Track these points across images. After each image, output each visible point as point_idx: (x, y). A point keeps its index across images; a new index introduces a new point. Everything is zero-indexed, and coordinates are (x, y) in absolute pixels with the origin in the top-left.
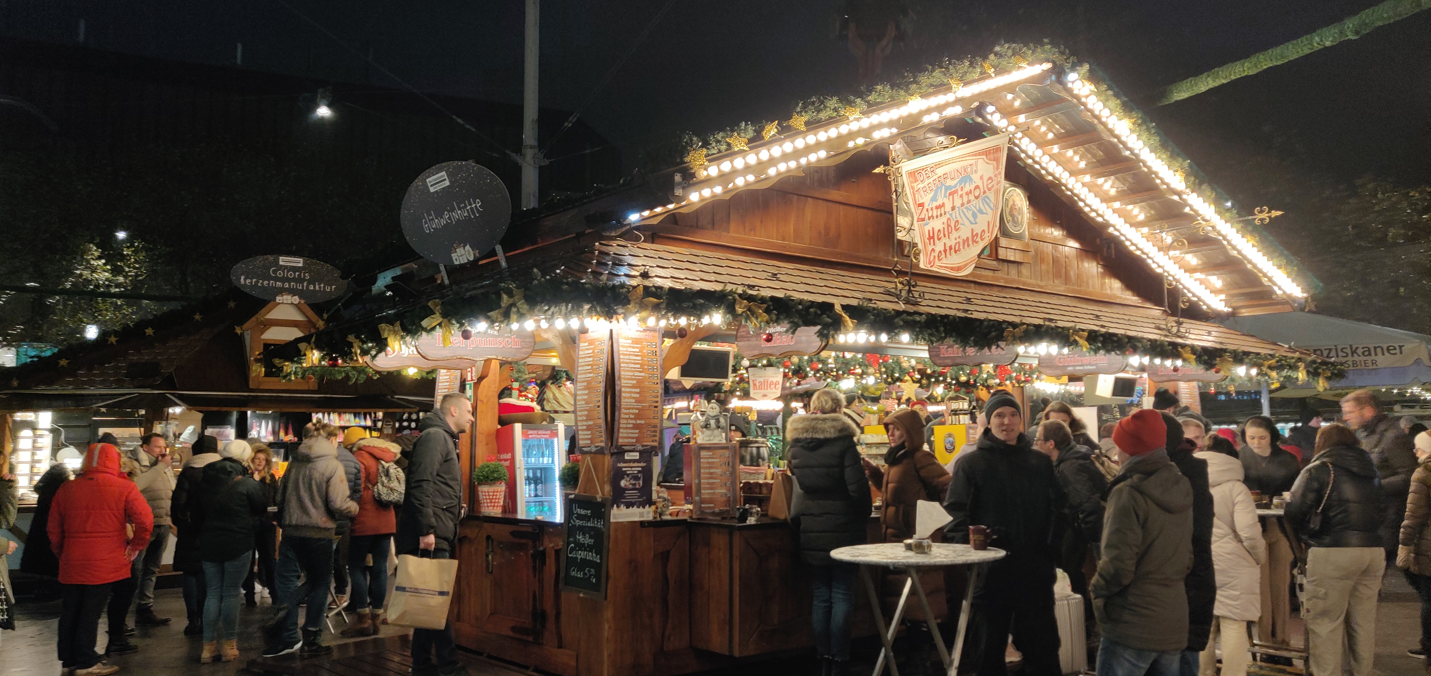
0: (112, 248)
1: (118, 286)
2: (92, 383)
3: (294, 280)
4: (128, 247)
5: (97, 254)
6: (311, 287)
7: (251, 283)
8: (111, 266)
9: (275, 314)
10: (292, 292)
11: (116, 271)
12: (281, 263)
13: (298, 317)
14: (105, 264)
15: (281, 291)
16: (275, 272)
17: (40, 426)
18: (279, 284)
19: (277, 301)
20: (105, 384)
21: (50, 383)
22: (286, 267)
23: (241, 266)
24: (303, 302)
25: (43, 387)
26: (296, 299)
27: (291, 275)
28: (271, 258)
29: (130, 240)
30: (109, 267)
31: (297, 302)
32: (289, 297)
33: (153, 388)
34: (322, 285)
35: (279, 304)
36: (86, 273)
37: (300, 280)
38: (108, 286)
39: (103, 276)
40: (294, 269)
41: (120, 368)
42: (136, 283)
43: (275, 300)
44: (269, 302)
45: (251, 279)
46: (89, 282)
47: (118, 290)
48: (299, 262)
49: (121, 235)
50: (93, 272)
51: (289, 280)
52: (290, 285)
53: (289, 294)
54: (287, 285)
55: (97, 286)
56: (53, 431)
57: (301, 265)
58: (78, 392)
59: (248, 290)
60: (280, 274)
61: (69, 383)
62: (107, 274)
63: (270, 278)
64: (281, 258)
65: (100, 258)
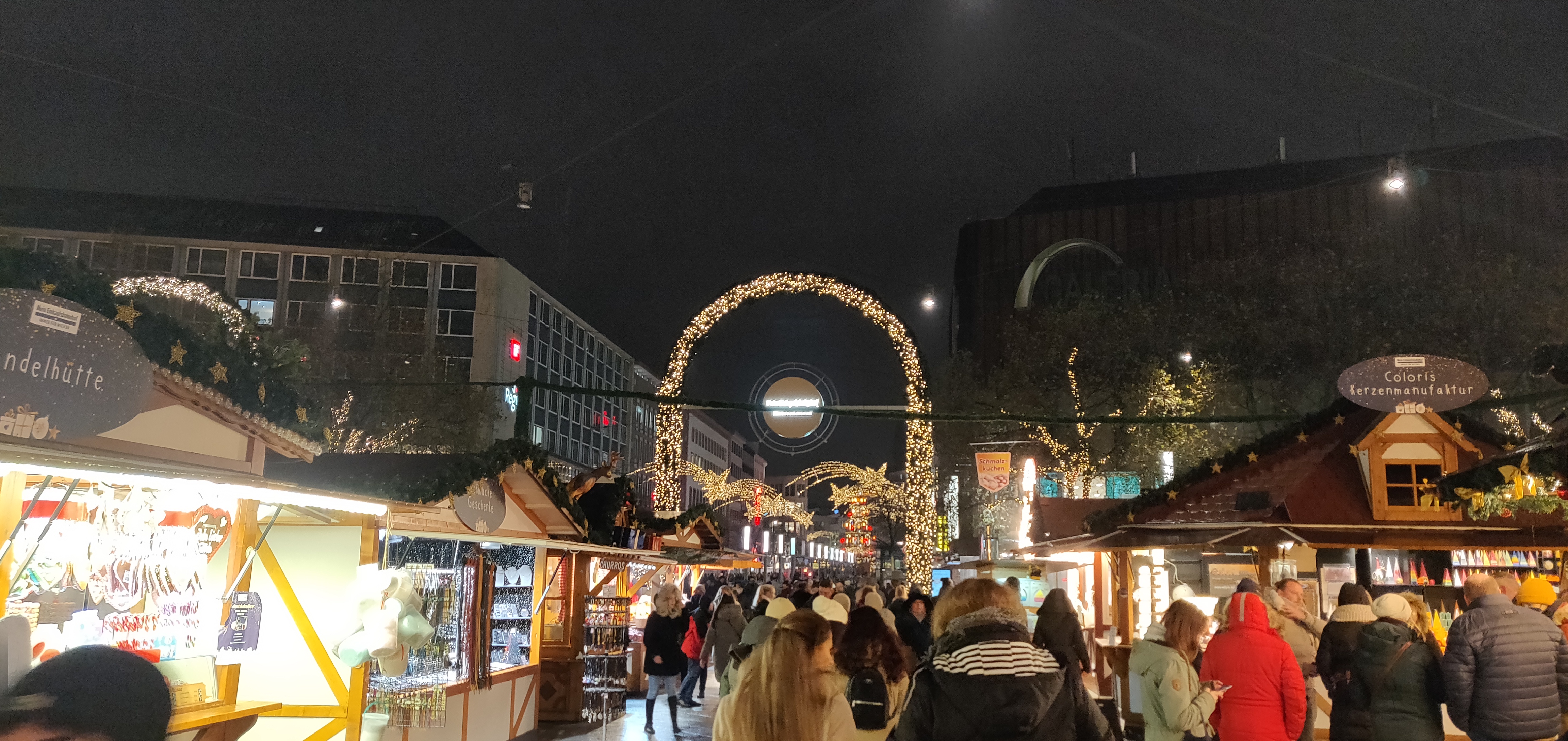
0: (1179, 372)
1: (1188, 409)
2: (1201, 517)
3: (1416, 384)
4: (1195, 369)
5: (1167, 379)
6: (1440, 391)
7: (1363, 392)
8: (1181, 390)
9: (1395, 428)
10: (1415, 399)
11: (1186, 394)
12: (1397, 365)
13: (1426, 429)
14: (1175, 389)
15: (1401, 399)
16: (1390, 376)
17: (1155, 563)
18: (1397, 391)
19: (1398, 411)
20: (1217, 518)
21: (1163, 517)
22: (1404, 369)
23: (1348, 374)
24: (1430, 410)
25: (1157, 522)
26: (1421, 408)
27: (1411, 378)
28: (1384, 360)
29: (1195, 361)
30: (1179, 391)
31: (1423, 411)
32: (1412, 406)
33: (1264, 521)
34: (1454, 387)
35: (1400, 415)
36: (1159, 399)
37: (1424, 384)
38: (1180, 411)
39: (1174, 401)
40: (1415, 371)
41: (1228, 499)
42: (1206, 405)
43: (1394, 411)
44: (1387, 414)
45: (1363, 388)
46: (1162, 408)
47: (1189, 413)
48: (1420, 361)
49: (1187, 358)
50: (1165, 397)
51: (1410, 385)
52: (1411, 391)
53: (1412, 401)
54: (1407, 392)
55: (1170, 412)
56: (1166, 567)
57: (1423, 365)
58: (1190, 526)
59: (1359, 402)
60: (1397, 378)
61: (1180, 517)
62: (1177, 399)
63: (1385, 385)
64: (1396, 358)
65: (1170, 383)
